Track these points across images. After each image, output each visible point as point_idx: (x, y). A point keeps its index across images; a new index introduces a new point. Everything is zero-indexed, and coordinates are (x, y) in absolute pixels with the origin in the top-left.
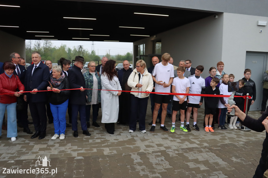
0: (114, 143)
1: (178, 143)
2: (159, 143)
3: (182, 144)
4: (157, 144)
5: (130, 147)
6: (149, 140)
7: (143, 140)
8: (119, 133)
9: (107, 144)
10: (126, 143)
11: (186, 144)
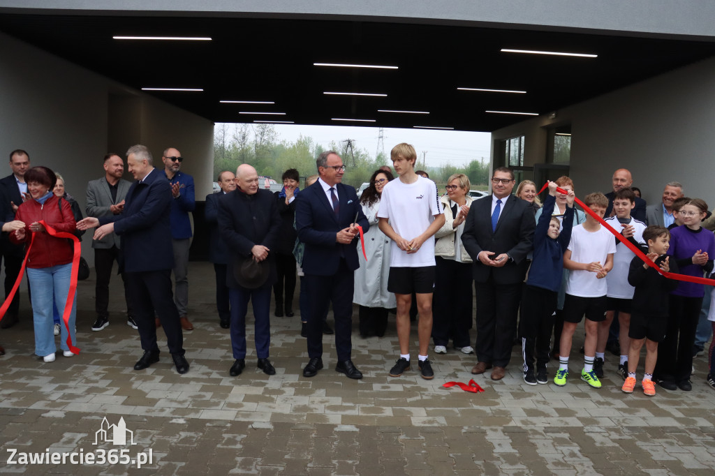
0: (439, 396)
1: (619, 409)
2: (564, 407)
3: (630, 414)
4: (557, 410)
5: (483, 412)
6: (535, 395)
7: (519, 395)
8: (452, 372)
9: (422, 397)
10: (471, 400)
11: (644, 416)
